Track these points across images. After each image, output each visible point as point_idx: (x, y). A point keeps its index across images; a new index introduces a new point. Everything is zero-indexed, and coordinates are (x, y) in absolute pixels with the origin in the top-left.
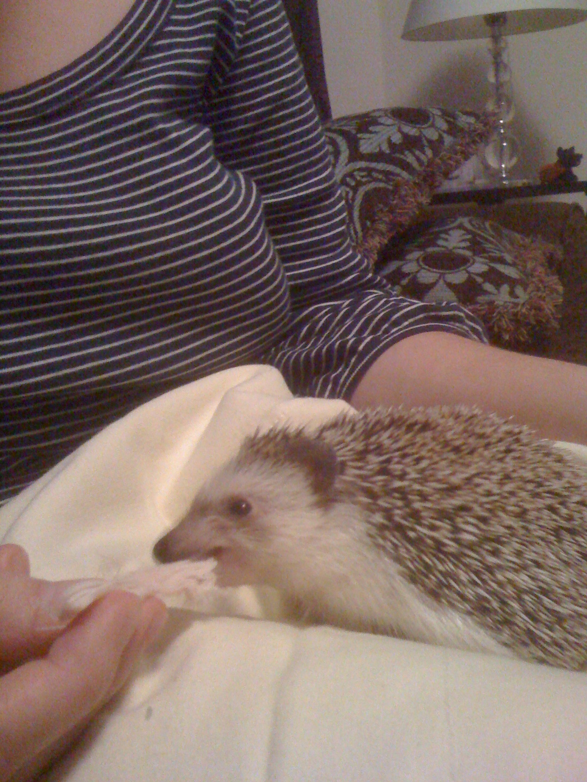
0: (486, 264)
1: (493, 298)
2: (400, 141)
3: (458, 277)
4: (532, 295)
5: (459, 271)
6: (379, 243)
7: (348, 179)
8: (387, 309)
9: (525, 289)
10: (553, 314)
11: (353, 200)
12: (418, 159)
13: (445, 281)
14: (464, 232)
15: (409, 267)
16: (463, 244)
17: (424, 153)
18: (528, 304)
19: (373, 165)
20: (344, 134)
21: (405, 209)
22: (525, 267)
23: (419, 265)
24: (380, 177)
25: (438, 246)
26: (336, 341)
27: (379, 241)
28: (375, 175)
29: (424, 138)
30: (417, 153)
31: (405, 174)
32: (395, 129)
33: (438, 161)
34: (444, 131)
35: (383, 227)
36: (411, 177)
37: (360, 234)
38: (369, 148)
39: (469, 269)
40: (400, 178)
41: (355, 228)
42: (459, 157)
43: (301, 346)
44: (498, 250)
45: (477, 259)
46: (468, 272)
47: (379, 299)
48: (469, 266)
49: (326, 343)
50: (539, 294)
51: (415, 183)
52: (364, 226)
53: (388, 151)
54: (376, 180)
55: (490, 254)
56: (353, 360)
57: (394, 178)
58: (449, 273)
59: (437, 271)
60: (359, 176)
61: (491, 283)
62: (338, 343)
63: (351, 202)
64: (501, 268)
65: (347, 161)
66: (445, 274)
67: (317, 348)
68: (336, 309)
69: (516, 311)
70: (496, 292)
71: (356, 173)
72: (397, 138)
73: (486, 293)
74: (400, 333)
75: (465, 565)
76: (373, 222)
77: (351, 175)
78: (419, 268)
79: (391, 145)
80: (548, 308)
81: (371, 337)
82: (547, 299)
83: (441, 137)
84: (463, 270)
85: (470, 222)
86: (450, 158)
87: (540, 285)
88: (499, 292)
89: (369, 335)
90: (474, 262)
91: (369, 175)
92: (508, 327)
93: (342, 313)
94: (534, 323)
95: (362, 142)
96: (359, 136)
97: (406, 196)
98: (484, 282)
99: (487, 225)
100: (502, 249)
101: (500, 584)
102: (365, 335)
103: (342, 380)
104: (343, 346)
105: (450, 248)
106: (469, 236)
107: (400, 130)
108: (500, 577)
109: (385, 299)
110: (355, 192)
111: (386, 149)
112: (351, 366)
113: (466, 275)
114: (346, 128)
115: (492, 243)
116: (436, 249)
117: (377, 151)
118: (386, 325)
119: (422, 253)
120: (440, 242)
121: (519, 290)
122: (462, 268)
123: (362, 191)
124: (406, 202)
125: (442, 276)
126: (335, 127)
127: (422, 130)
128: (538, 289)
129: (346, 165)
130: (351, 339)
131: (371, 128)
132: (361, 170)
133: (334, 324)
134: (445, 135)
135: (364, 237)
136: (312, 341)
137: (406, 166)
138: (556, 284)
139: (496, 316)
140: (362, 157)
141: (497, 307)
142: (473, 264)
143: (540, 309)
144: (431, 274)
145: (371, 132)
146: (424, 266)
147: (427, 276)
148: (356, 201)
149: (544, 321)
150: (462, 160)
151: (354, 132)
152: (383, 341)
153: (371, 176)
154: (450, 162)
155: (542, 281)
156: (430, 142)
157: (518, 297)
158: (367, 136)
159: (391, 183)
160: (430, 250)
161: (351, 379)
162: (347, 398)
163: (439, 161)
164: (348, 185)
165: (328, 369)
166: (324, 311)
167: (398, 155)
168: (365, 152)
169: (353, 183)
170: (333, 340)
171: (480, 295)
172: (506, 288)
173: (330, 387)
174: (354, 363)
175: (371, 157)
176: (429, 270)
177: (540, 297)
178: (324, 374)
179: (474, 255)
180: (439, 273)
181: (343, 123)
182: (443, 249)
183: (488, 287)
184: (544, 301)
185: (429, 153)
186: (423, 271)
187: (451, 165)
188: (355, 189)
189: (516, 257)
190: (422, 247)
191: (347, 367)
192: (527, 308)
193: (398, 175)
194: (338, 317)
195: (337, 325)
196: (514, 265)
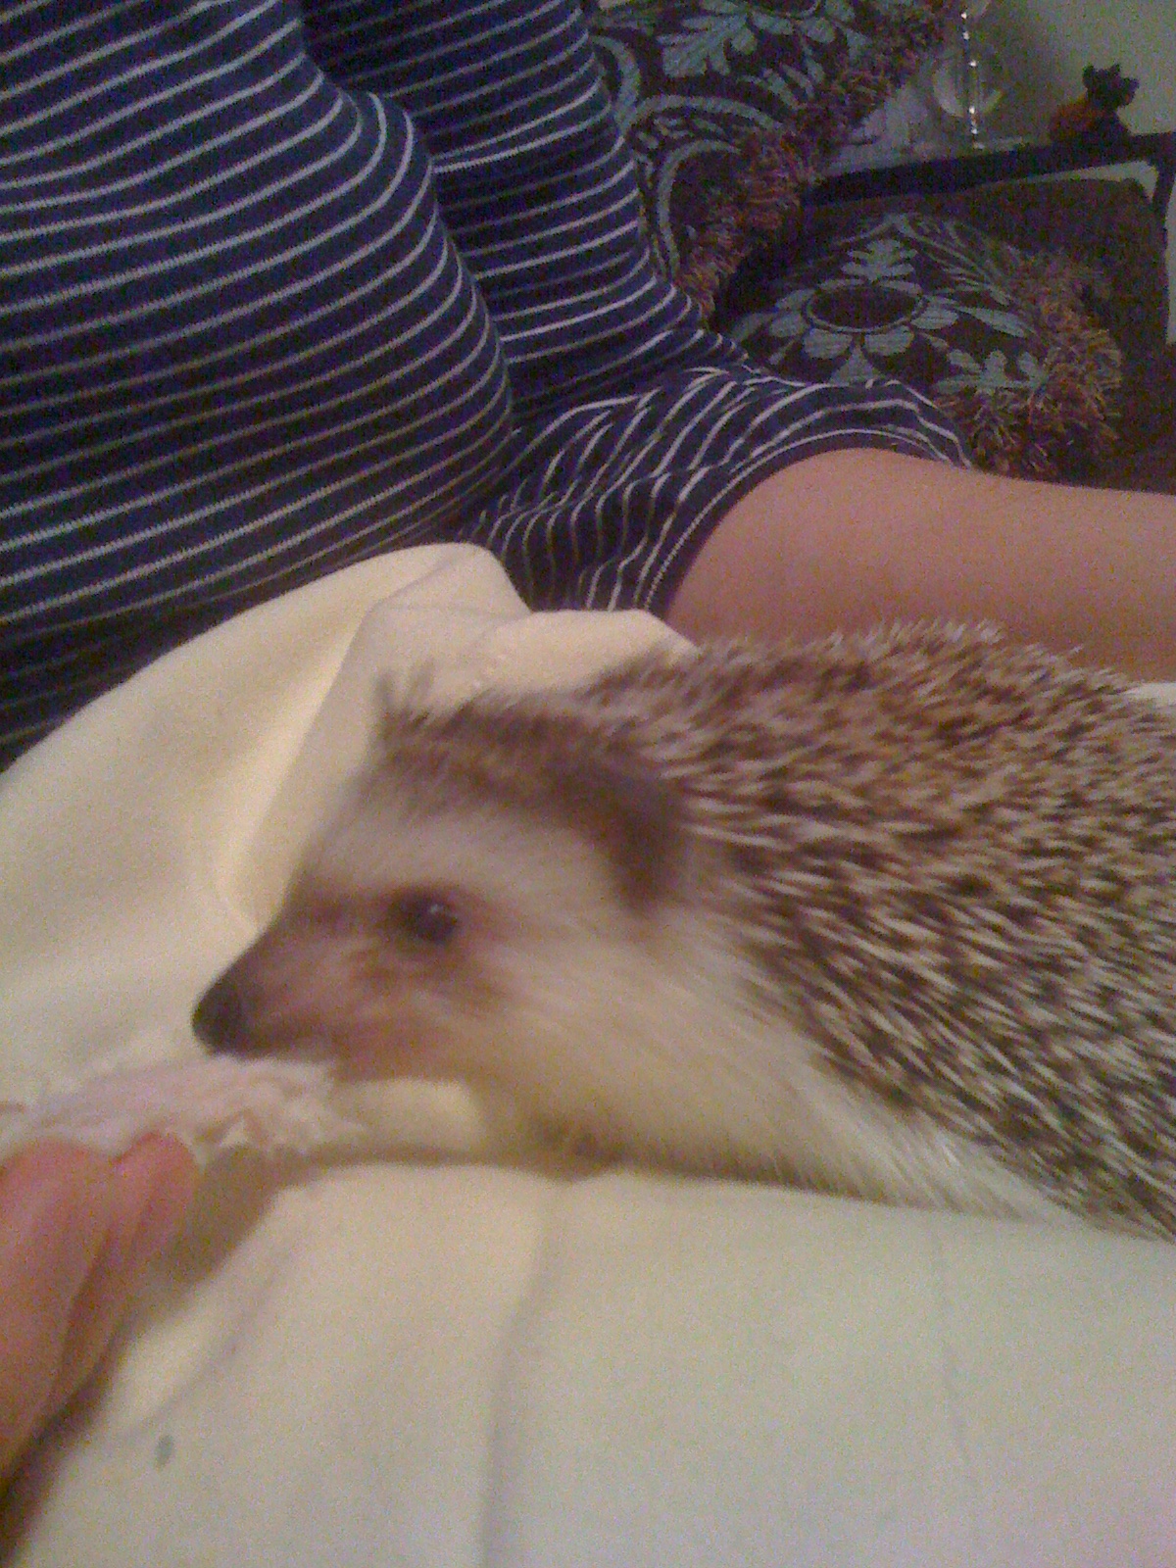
0: (952, 309)
1: (972, 381)
2: (752, 49)
3: (893, 341)
4: (1056, 369)
5: (895, 327)
6: (718, 273)
7: (642, 136)
8: (737, 404)
9: (1040, 360)
10: (1101, 411)
11: (655, 178)
12: (793, 86)
13: (864, 351)
14: (898, 244)
15: (786, 325)
16: (898, 271)
17: (805, 72)
18: (1047, 391)
19: (696, 102)
20: (629, 38)
21: (769, 196)
22: (1038, 313)
23: (808, 320)
24: (713, 127)
25: (849, 277)
26: (626, 484)
27: (716, 269)
28: (701, 124)
29: (802, 41)
30: (792, 72)
31: (764, 120)
32: (740, 23)
33: (837, 87)
34: (846, 24)
35: (724, 238)
36: (779, 125)
37: (675, 256)
38: (685, 67)
39: (914, 322)
40: (755, 129)
41: (662, 244)
42: (880, 77)
43: (546, 501)
44: (974, 279)
45: (933, 299)
46: (913, 328)
47: (719, 383)
48: (918, 316)
49: (605, 490)
50: (1072, 367)
51: (788, 138)
52: (681, 239)
53: (726, 71)
54: (701, 135)
55: (961, 288)
56: (667, 526)
57: (745, 129)
58: (873, 333)
59: (845, 329)
60: (665, 126)
61: (963, 349)
62: (631, 487)
63: (650, 185)
64: (985, 316)
65: (637, 94)
66: (864, 334)
67: (583, 503)
68: (622, 415)
69: (1019, 406)
70: (974, 366)
71: (656, 122)
72: (745, 42)
73: (955, 371)
74: (770, 457)
75: (974, 1025)
76: (702, 227)
77: (648, 125)
78: (807, 326)
79: (733, 57)
80: (1093, 396)
81: (704, 470)
82: (1089, 379)
83: (839, 34)
84: (904, 324)
85: (912, 223)
86: (864, 82)
87: (1072, 348)
88: (984, 369)
89: (701, 465)
90: (926, 304)
91: (688, 125)
92: (1006, 443)
93: (636, 421)
94: (1061, 429)
95: (667, 53)
96: (662, 39)
97: (770, 168)
98: (951, 350)
99: (950, 227)
100: (986, 277)
101: (1062, 1069)
102: (692, 467)
103: (644, 573)
104: (642, 493)
105: (872, 279)
106: (912, 253)
107: (750, 24)
108: (1061, 1052)
109: (732, 384)
110: (659, 164)
111: (720, 64)
112: (662, 538)
113: (911, 336)
114: (633, 25)
115: (959, 264)
116: (840, 283)
117: (702, 71)
118: (740, 441)
119: (812, 292)
120: (850, 268)
121: (1027, 363)
122: (903, 319)
123: (674, 159)
124: (770, 181)
125: (859, 340)
126: (608, 23)
127: (799, 23)
128: (1070, 358)
129: (637, 103)
130: (660, 478)
131: (686, 23)
132: (671, 113)
133: (619, 447)
134: (849, 33)
135: (683, 261)
136: (571, 489)
137: (769, 104)
138: (1105, 345)
139: (980, 420)
140: (670, 85)
141: (981, 400)
142: (923, 310)
143: (1074, 399)
144: (834, 337)
145: (689, 32)
146: (818, 321)
147: (825, 342)
148: (661, 185)
149: (1084, 425)
150: (889, 85)
151: (649, 32)
152: (734, 475)
153: (694, 129)
154: (862, 89)
155: (1074, 340)
156: (816, 46)
157: (1027, 378)
158: (678, 39)
159: (737, 142)
160: (829, 285)
161: (663, 569)
162: (661, 608)
163: (840, 89)
164: (640, 147)
165: (612, 550)
166: (596, 421)
167: (748, 79)
168: (676, 74)
169: (653, 144)
170: (619, 483)
171: (941, 377)
172: (997, 358)
173: (617, 589)
174: (670, 532)
175: (690, 86)
176: (828, 329)
177: (1073, 374)
178: (603, 560)
179: (926, 290)
180: (853, 334)
181: (623, 15)
182: (859, 282)
183: (959, 358)
184: (1083, 382)
185: (816, 71)
186: (816, 330)
187: (867, 98)
188: (658, 158)
189: (1014, 293)
190: (810, 281)
191: (654, 540)
192: (1046, 402)
193: (752, 122)
194: (629, 430)
195: (625, 449)
196: (1011, 308)
